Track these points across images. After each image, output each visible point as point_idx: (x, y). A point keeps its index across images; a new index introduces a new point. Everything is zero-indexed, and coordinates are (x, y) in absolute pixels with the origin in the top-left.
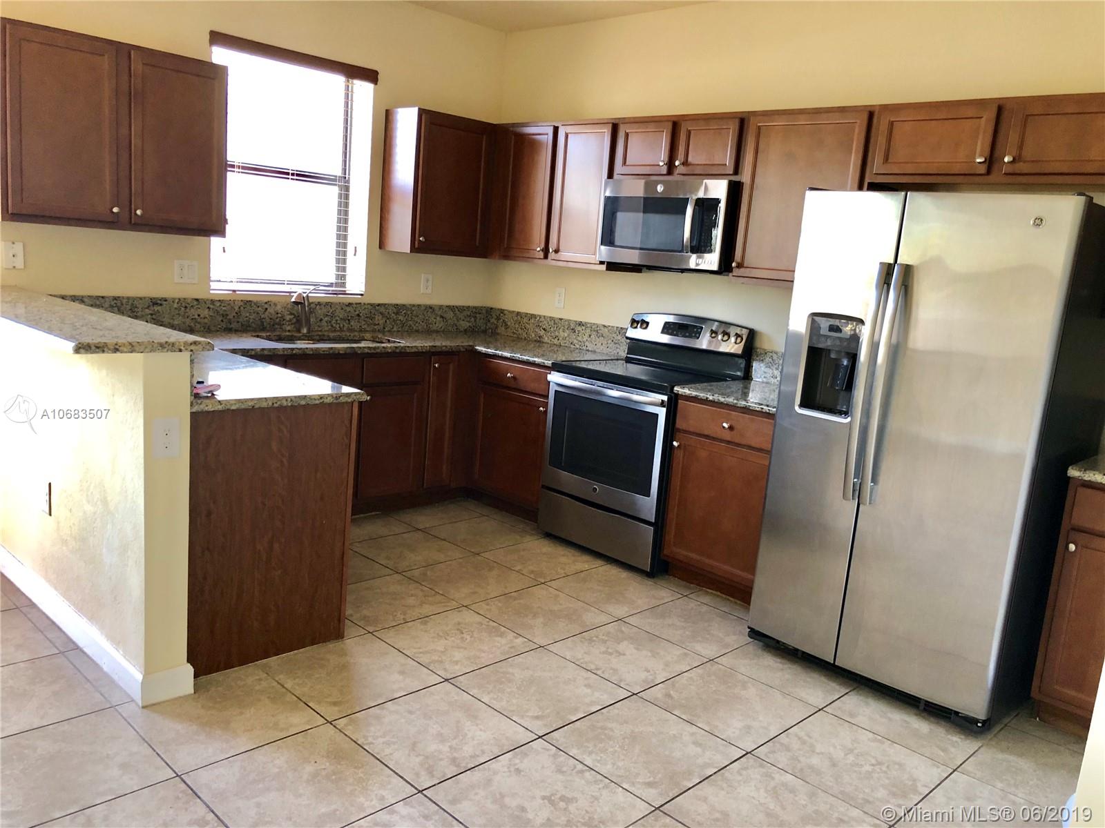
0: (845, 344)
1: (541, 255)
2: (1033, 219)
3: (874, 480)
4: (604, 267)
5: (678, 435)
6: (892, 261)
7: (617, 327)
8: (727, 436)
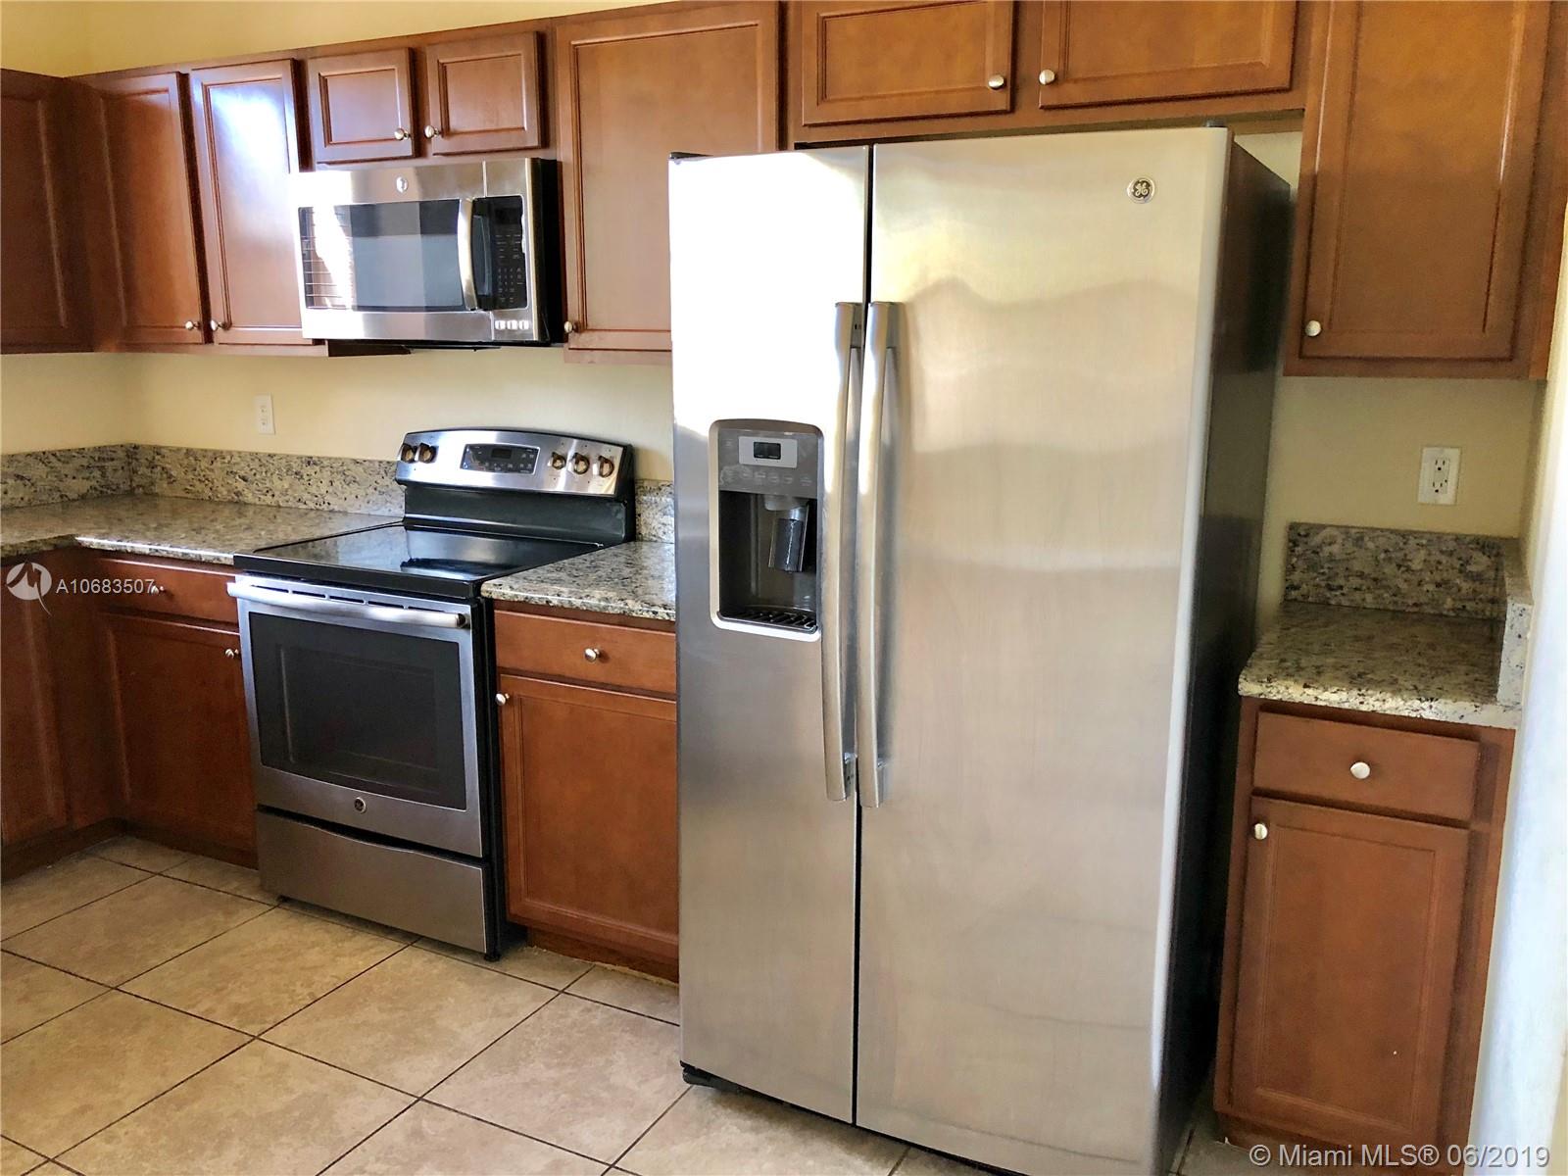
0: (790, 479)
1: (199, 335)
2: (1131, 185)
3: (882, 755)
4: (324, 350)
5: (505, 680)
6: (859, 298)
7: (381, 462)
8: (598, 672)
